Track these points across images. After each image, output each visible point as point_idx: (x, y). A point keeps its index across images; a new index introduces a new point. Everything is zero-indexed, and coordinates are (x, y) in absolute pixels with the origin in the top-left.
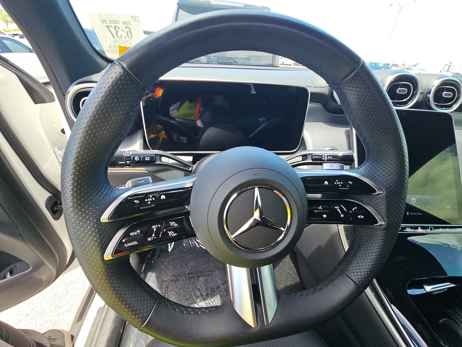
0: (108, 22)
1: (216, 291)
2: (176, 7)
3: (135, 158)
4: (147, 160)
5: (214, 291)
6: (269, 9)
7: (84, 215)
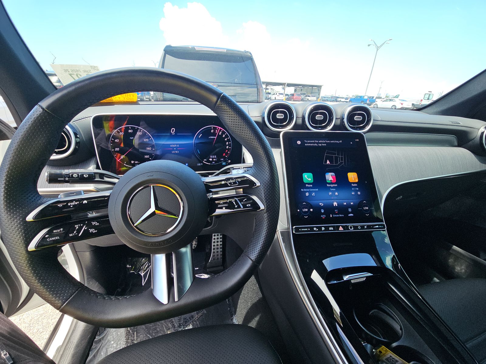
0: (70, 71)
1: (189, 321)
2: (162, 52)
3: (73, 175)
4: (86, 177)
5: (187, 321)
6: (251, 54)
7: (12, 215)
